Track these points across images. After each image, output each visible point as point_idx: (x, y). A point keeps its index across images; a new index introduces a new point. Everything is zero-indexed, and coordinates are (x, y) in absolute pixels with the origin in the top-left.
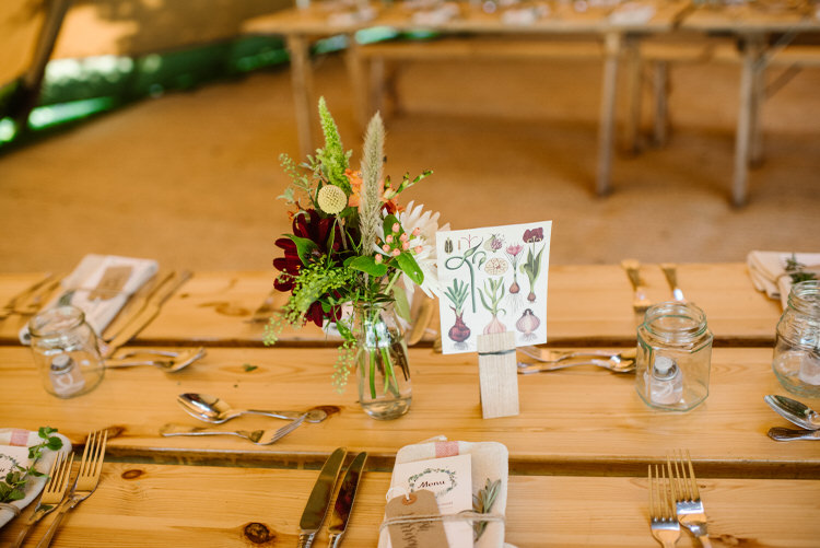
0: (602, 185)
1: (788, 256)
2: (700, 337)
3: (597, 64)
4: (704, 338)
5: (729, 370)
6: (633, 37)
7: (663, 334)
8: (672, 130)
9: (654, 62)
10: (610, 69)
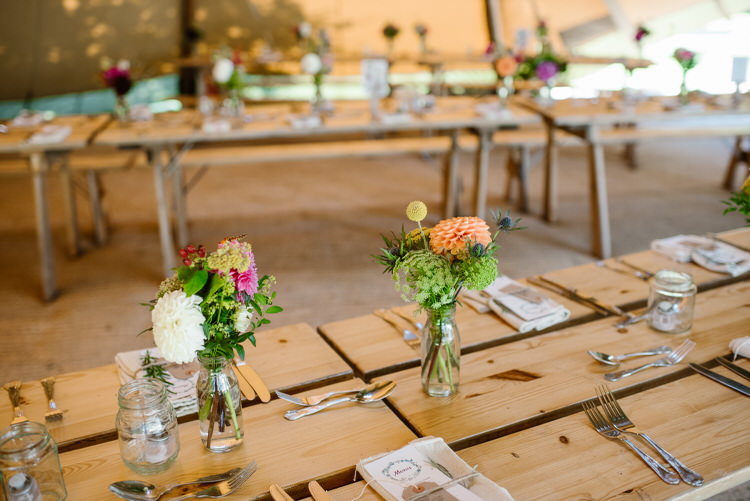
0: (48, 291)
1: (143, 353)
2: (45, 449)
3: (25, 179)
4: (47, 450)
5: (90, 465)
6: (52, 154)
7: (11, 456)
8: (111, 229)
9: (85, 172)
10: (37, 183)
